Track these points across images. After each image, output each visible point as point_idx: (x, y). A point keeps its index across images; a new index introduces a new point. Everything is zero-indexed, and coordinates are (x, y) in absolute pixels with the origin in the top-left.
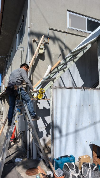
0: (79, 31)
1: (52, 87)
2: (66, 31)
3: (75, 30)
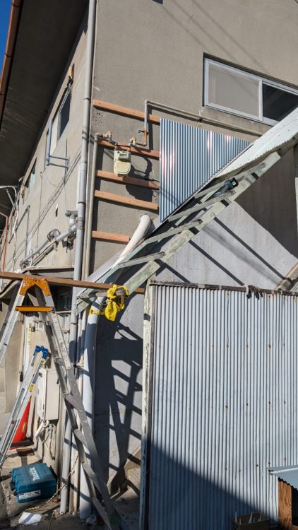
0: (239, 117)
1: (151, 281)
2: (200, 115)
3: (226, 113)
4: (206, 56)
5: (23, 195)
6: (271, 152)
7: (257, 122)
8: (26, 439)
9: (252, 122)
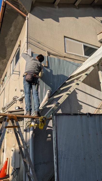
0: (77, 55)
1: (55, 114)
2: (64, 56)
3: (73, 54)
4: (65, 37)
5: (2, 84)
6: (90, 67)
7: (83, 57)
8: (6, 175)
9: (82, 57)
